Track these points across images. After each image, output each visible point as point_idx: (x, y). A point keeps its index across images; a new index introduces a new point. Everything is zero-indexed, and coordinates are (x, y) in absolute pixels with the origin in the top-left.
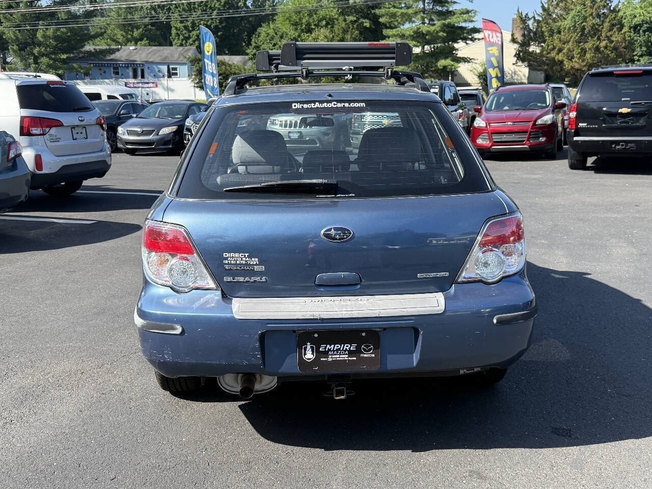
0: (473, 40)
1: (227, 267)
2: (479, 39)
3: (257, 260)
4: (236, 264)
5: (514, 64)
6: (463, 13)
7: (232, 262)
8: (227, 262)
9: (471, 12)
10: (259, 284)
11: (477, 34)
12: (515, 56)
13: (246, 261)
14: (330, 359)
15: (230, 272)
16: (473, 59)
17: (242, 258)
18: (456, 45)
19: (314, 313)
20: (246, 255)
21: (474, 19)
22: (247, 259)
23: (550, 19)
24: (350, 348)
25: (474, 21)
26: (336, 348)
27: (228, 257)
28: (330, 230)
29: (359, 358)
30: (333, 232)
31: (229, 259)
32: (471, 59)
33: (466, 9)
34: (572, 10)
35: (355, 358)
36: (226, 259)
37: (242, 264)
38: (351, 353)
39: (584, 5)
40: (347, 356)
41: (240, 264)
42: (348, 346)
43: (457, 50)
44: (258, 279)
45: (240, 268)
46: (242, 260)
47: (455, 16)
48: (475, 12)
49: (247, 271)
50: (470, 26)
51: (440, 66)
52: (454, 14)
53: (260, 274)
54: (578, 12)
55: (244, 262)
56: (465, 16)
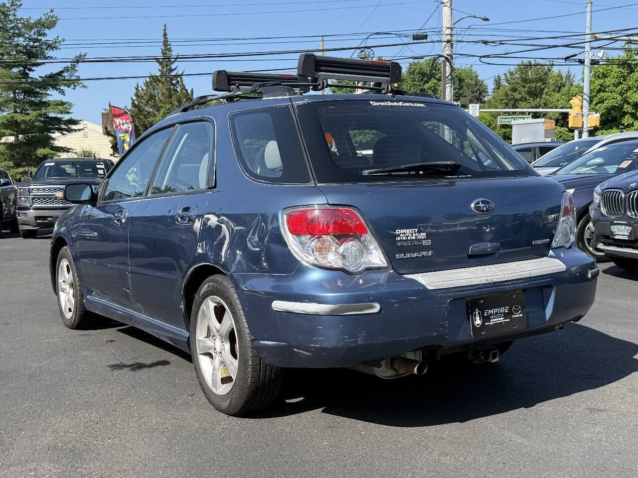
0: (70, 131)
1: (399, 244)
2: (75, 130)
3: (425, 234)
4: (408, 240)
5: (111, 155)
6: (57, 105)
7: (404, 238)
8: (399, 239)
9: (66, 103)
10: (427, 259)
11: (74, 126)
12: (111, 148)
13: (416, 236)
14: (492, 323)
15: (403, 249)
16: (71, 149)
17: (412, 234)
18: (52, 135)
19: (488, 278)
20: (416, 230)
21: (70, 111)
22: (417, 234)
23: (142, 115)
24: (504, 311)
25: (70, 113)
26: (495, 312)
27: (401, 233)
28: (478, 203)
29: (512, 319)
30: (481, 205)
31: (401, 235)
32: (69, 149)
33: (61, 101)
34: (162, 107)
35: (508, 320)
36: (399, 235)
37: (413, 240)
38: (506, 315)
39: (172, 104)
40: (503, 318)
41: (411, 240)
42: (502, 309)
43: (54, 139)
44: (424, 253)
45: (411, 243)
46: (412, 236)
47: (50, 107)
48: (70, 105)
49: (416, 246)
50: (66, 117)
51: (40, 154)
52: (49, 105)
53: (427, 248)
54: (168, 110)
55: (414, 238)
56: (60, 107)
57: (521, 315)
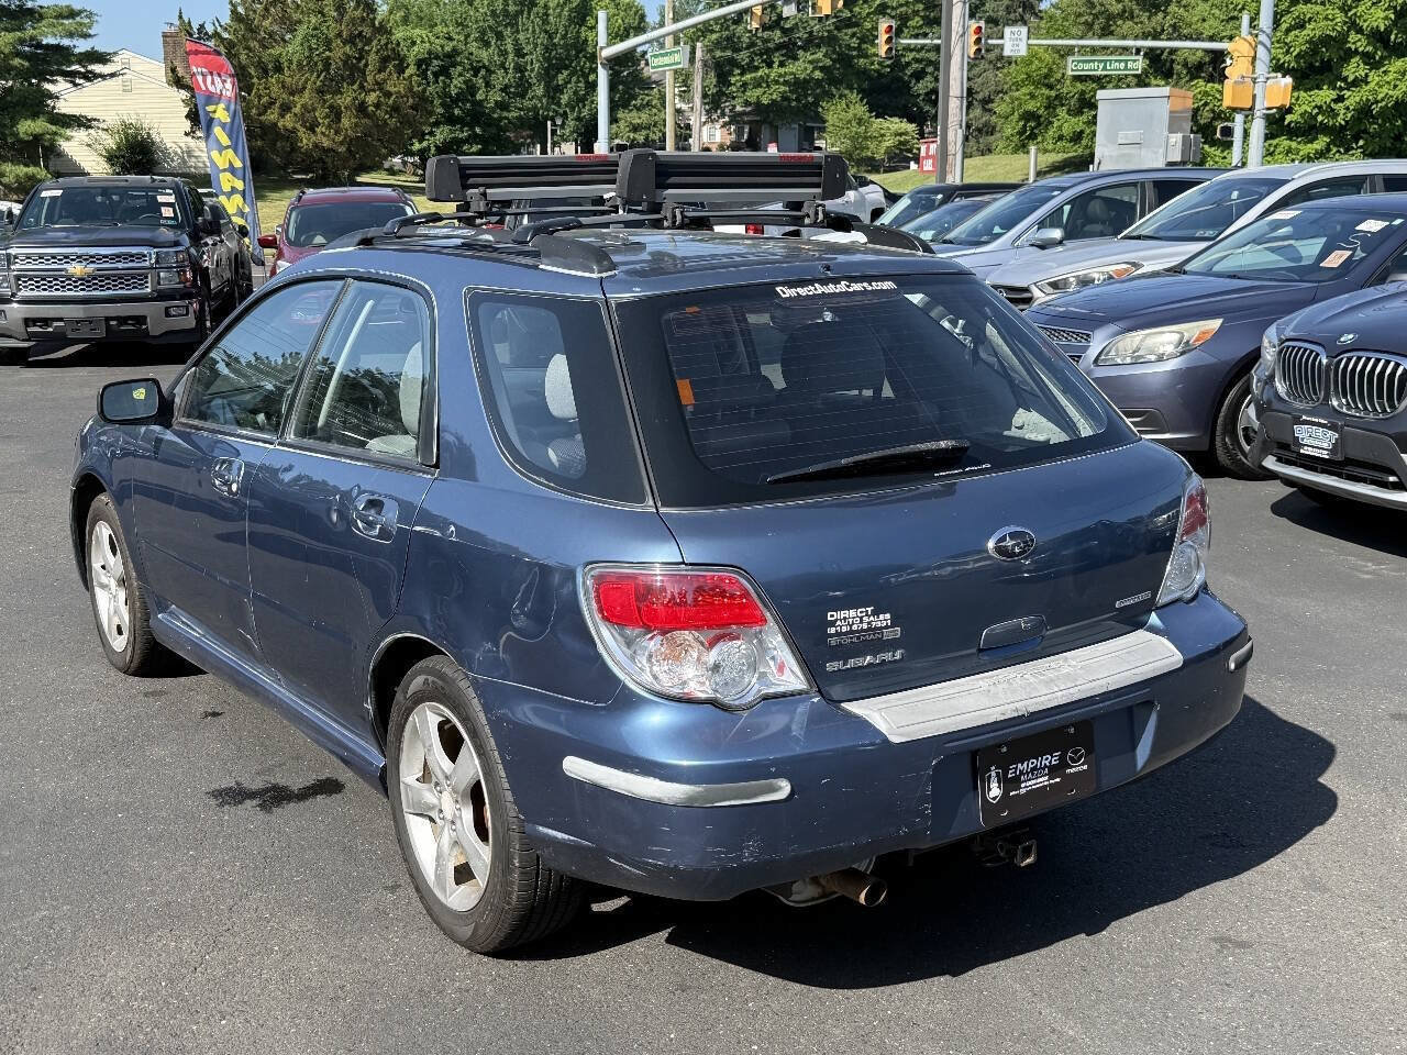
0: (90, 77)
1: (833, 641)
2: (103, 77)
3: (888, 616)
4: (852, 632)
5: (186, 134)
6: (60, 16)
7: (844, 629)
8: (833, 630)
9: (79, 13)
10: (891, 666)
11: (101, 66)
12: (187, 117)
13: (869, 623)
14: (1023, 791)
15: (843, 652)
16: (95, 120)
17: (861, 618)
18: (48, 86)
19: (1018, 705)
20: (869, 609)
21: (91, 32)
22: (872, 618)
23: (255, 39)
24: (1050, 762)
25: (90, 36)
26: (1030, 766)
27: (837, 620)
28: (1003, 539)
29: (1065, 777)
30: (1009, 543)
31: (838, 623)
32: (90, 120)
33: (67, 7)
34: (300, 22)
35: (1058, 780)
36: (833, 624)
37: (862, 630)
38: (1052, 771)
39: (323, 15)
40: (1047, 778)
41: (857, 631)
42: (1047, 759)
43: (51, 96)
44: (888, 656)
45: (858, 638)
46: (861, 622)
47: (44, 22)
48: (90, 15)
49: (870, 642)
50: (82, 46)
51: (26, 133)
52: (41, 17)
53: (892, 645)
54: (315, 29)
55: (865, 626)
56: (66, 22)
57: (1085, 767)
